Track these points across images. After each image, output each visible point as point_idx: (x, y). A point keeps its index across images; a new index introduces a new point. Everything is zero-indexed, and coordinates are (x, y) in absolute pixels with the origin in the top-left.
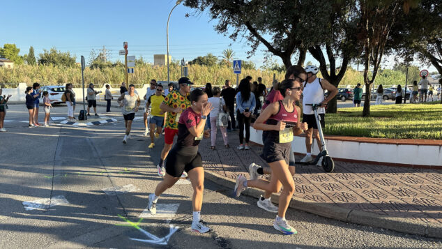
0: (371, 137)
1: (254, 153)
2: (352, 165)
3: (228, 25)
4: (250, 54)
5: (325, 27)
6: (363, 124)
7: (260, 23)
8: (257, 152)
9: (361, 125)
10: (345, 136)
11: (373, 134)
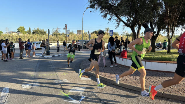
0: (172, 61)
1: (119, 68)
2: (163, 73)
3: (108, 15)
4: (117, 27)
5: (150, 14)
6: (168, 56)
7: (121, 13)
8: (120, 68)
9: (167, 56)
10: (160, 61)
11: (173, 60)
